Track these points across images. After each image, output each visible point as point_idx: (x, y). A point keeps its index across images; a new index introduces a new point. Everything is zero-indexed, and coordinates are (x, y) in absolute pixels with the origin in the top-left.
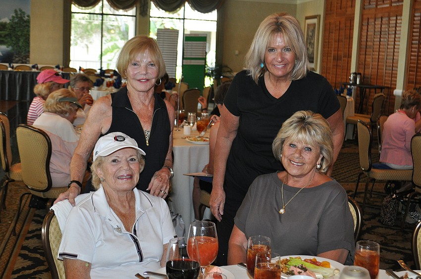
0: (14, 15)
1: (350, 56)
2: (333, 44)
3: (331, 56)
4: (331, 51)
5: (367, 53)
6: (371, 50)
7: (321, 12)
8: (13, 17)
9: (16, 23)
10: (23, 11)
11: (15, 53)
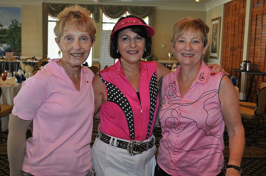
0: (11, 24)
1: (242, 47)
2: (230, 39)
3: (228, 48)
4: (229, 43)
5: (256, 44)
6: (260, 41)
7: (222, 15)
8: (11, 25)
9: (13, 29)
10: (17, 21)
11: (12, 50)
